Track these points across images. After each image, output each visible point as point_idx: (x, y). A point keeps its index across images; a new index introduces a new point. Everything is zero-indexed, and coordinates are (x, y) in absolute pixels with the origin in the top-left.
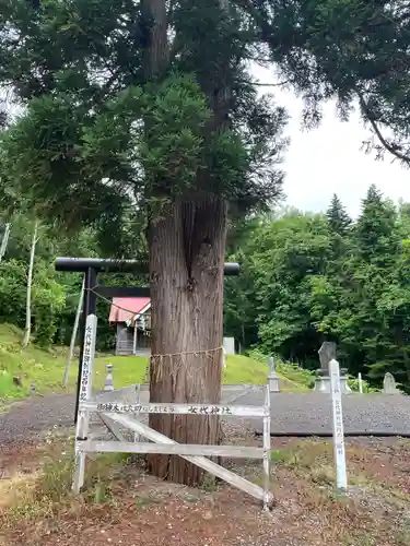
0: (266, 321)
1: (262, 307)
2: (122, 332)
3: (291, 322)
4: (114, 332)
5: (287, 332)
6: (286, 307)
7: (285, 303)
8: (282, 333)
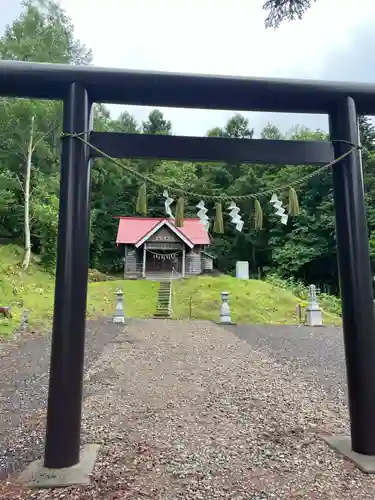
0: (281, 245)
1: (275, 230)
2: (130, 255)
3: (309, 245)
4: (122, 255)
5: (306, 256)
6: (305, 229)
7: (303, 225)
8: (301, 257)
